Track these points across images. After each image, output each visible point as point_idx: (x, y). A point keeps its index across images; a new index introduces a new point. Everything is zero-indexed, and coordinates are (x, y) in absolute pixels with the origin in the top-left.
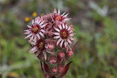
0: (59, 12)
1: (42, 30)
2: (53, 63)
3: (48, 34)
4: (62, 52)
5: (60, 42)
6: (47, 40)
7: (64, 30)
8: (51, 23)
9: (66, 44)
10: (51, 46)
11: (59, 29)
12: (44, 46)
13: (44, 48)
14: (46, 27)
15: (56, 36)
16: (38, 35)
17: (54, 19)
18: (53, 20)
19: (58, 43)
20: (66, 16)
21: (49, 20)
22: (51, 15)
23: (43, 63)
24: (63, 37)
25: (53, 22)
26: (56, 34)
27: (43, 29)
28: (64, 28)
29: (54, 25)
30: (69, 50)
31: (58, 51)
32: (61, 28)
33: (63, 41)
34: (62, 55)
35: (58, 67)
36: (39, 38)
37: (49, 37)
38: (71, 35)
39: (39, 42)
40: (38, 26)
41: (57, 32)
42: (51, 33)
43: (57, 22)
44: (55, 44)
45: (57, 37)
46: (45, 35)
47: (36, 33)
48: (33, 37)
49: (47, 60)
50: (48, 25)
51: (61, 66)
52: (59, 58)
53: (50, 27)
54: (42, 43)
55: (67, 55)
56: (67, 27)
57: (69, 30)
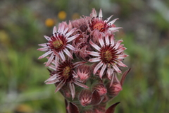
0: (101, 15)
1: (70, 46)
2: (86, 104)
3: (79, 53)
4: (102, 86)
5: (100, 68)
6: (77, 64)
7: (107, 48)
8: (86, 35)
9: (109, 73)
10: (84, 75)
11: (99, 45)
12: (71, 73)
13: (71, 78)
14: (77, 41)
15: (92, 57)
16: (61, 54)
17: (92, 27)
18: (89, 29)
19: (96, 70)
20: (112, 23)
21: (83, 28)
22: (86, 20)
23: (69, 102)
24: (105, 61)
25: (88, 33)
26: (93, 53)
27: (71, 43)
28: (108, 43)
29: (91, 38)
30: (115, 83)
31: (96, 83)
32: (102, 43)
33: (105, 66)
34: (102, 91)
35: (94, 110)
36: (64, 59)
37: (81, 59)
38: (120, 57)
39: (62, 66)
40: (62, 38)
41: (95, 50)
42: (84, 52)
43: (97, 32)
44: (90, 70)
45: (95, 60)
46: (74, 55)
47: (58, 49)
48: (52, 57)
49: (76, 98)
50: (80, 37)
51: (100, 109)
52: (96, 96)
53: (83, 40)
54: (68, 68)
55: (110, 91)
56: (113, 43)
57: (116, 47)
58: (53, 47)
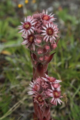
0: (47, 13)
1: (33, 28)
2: (40, 53)
3: (37, 31)
4: (48, 45)
5: (47, 38)
6: (36, 36)
7: (50, 28)
8: (40, 22)
9: (51, 40)
10: (39, 41)
11: (46, 27)
12: (33, 40)
13: (33, 42)
14: (36, 25)
15: (43, 33)
16: (29, 31)
17: (42, 18)
18: (41, 20)
19: (44, 39)
20: (52, 16)
21: (39, 19)
22: (40, 15)
23: (32, 52)
24: (49, 34)
26: (43, 31)
27: (33, 26)
28: (50, 26)
29: (42, 24)
30: (54, 43)
31: (44, 44)
32: (47, 26)
33: (49, 37)
34: (47, 48)
35: (44, 56)
36: (30, 34)
37: (38, 34)
38: (56, 33)
39: (29, 36)
40: (29, 23)
42: (39, 30)
43: (45, 21)
44: (42, 38)
46: (34, 31)
47: (27, 29)
48: (24, 32)
49: (35, 51)
50: (38, 23)
51: (47, 55)
52: (45, 50)
53: (39, 25)
54: (32, 37)
55: (51, 47)
56: (52, 26)
57: (54, 28)
58: (25, 28)
